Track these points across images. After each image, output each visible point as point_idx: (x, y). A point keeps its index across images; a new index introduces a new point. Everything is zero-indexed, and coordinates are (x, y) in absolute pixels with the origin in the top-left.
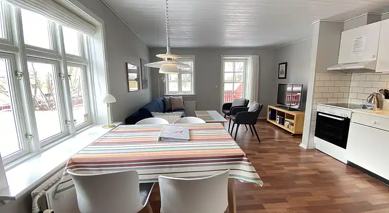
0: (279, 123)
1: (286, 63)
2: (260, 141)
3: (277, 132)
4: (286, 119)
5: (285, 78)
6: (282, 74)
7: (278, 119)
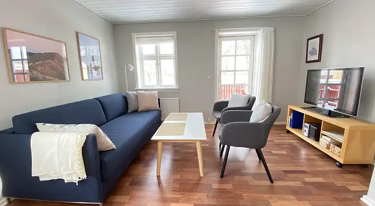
0: (309, 137)
1: (321, 37)
2: (272, 182)
3: (303, 152)
4: (322, 132)
5: (319, 60)
6: (312, 54)
7: (307, 130)
